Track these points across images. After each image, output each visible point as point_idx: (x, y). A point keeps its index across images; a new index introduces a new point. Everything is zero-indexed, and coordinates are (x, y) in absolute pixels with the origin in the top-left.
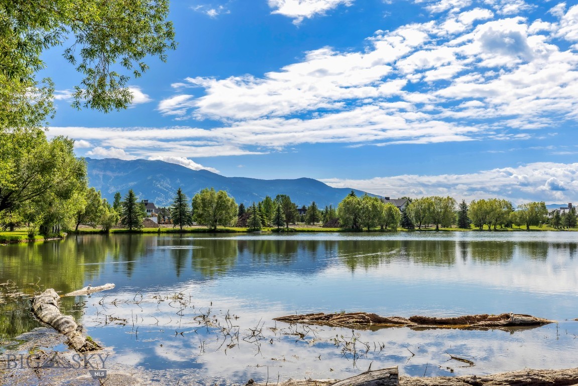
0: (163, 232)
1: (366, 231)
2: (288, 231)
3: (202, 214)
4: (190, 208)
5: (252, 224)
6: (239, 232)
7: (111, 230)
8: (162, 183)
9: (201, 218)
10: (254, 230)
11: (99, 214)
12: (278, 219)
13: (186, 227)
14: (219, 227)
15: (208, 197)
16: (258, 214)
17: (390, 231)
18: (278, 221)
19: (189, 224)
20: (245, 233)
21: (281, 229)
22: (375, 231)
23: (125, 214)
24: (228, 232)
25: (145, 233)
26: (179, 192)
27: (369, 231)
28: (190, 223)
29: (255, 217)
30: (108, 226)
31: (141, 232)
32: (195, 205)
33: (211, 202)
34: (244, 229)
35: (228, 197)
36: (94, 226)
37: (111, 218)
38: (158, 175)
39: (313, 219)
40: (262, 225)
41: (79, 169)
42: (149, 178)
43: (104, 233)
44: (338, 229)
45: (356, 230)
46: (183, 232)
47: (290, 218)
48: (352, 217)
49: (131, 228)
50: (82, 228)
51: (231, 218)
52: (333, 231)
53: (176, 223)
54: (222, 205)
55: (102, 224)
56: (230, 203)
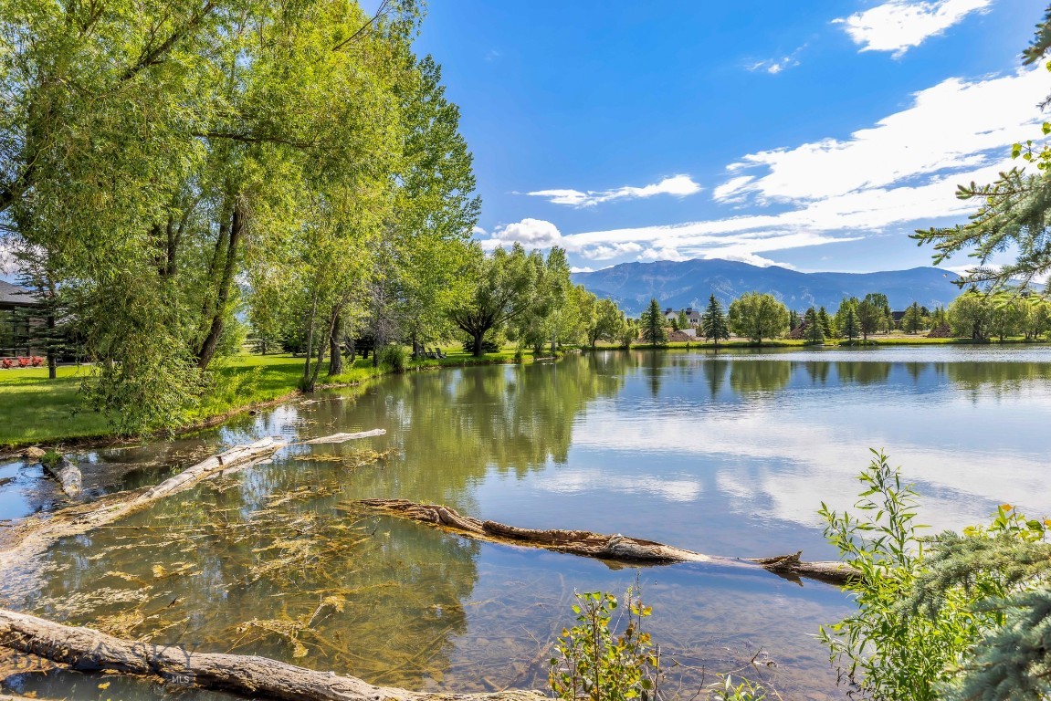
0: (692, 347)
1: (997, 343)
2: (864, 345)
3: (742, 325)
4: (725, 315)
5: (811, 336)
6: (792, 346)
7: (631, 346)
8: (721, 286)
9: (739, 329)
10: (814, 343)
11: (617, 328)
12: (850, 328)
13: (721, 341)
14: (765, 340)
15: (748, 303)
16: (819, 322)
17: (1043, 341)
18: (850, 330)
19: (724, 337)
20: (801, 348)
21: (854, 341)
22: (1014, 342)
23: (648, 327)
24: (777, 346)
25: (671, 348)
26: (712, 299)
27: (1002, 343)
28: (726, 335)
29: (815, 326)
30: (627, 341)
31: (668, 348)
32: (733, 314)
33: (752, 309)
34: (801, 342)
35: (775, 303)
36: (612, 343)
37: (631, 332)
38: (717, 277)
39: (914, 326)
40: (825, 337)
41: (557, 284)
42: (706, 280)
43: (624, 349)
44: (948, 339)
45: (979, 341)
46: (717, 347)
47: (870, 326)
48: (972, 323)
49: (654, 343)
50: (599, 344)
51: (780, 328)
52: (939, 343)
53: (709, 336)
54: (766, 312)
55: (622, 339)
56: (778, 309)
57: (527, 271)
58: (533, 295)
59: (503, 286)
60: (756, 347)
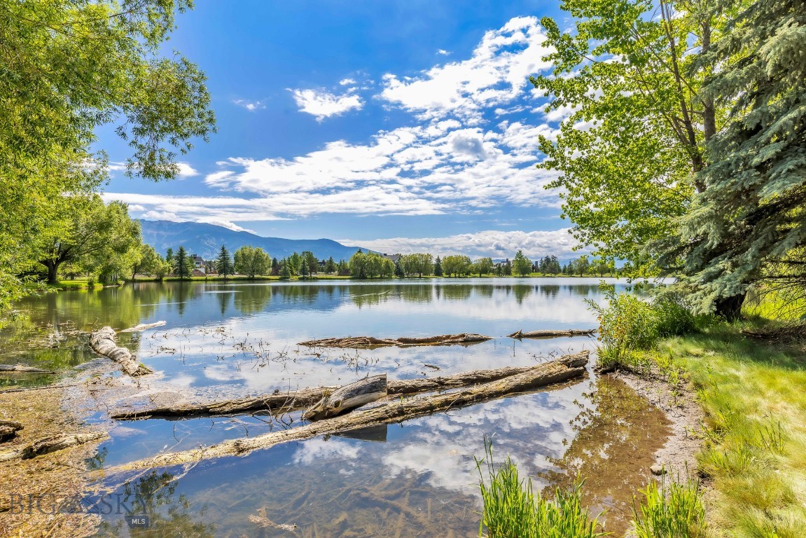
0: (209, 280)
1: (370, 278)
2: (311, 279)
3: (243, 266)
4: (232, 261)
5: (283, 274)
6: (272, 279)
7: (164, 279)
9: (241, 269)
10: (285, 278)
11: (153, 266)
12: (304, 269)
13: (229, 276)
14: (256, 276)
15: (247, 252)
16: (288, 266)
17: (387, 278)
18: (303, 271)
20: (278, 280)
21: (306, 277)
22: (377, 278)
23: (176, 266)
24: (264, 279)
25: (194, 280)
26: (223, 249)
27: (372, 278)
28: (232, 272)
29: (286, 268)
30: (161, 275)
31: (192, 280)
32: (236, 259)
33: (249, 257)
34: (277, 277)
35: (263, 253)
36: (148, 275)
37: (164, 269)
38: (205, 235)
39: (329, 270)
40: (290, 274)
41: (135, 229)
42: (198, 237)
44: (349, 277)
45: (362, 277)
46: (226, 280)
47: (313, 269)
48: (360, 268)
49: (182, 277)
50: (138, 277)
51: (266, 269)
52: (346, 279)
53: (220, 273)
54: (258, 259)
55: (157, 274)
56: (265, 257)
60: (252, 280)
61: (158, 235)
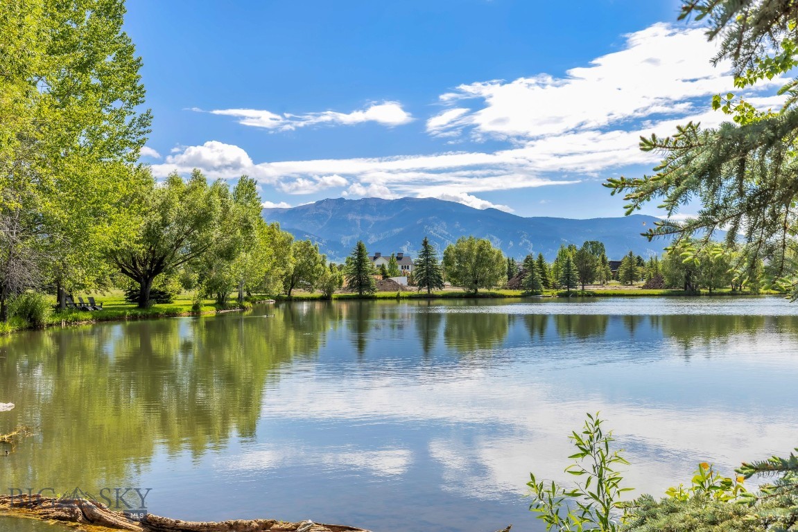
0: (403, 298)
1: (707, 295)
2: (582, 296)
3: (457, 273)
4: (440, 262)
5: (529, 286)
6: (509, 297)
7: (334, 296)
8: (435, 228)
9: (455, 277)
10: (532, 294)
11: (316, 275)
12: (568, 278)
13: (435, 291)
14: (482, 290)
15: (464, 248)
16: (537, 271)
18: (568, 280)
19: (437, 286)
20: (519, 299)
21: (572, 292)
22: (722, 294)
23: (353, 274)
24: (494, 296)
25: (380, 298)
26: (425, 243)
27: (711, 295)
28: (440, 284)
29: (533, 275)
30: (330, 290)
31: (375, 298)
32: (448, 261)
33: (469, 256)
34: (518, 292)
35: (492, 249)
36: (311, 292)
37: (333, 280)
38: (431, 218)
39: (630, 277)
40: (543, 287)
42: (419, 222)
43: (326, 299)
44: (661, 291)
45: (690, 292)
46: (430, 297)
47: (587, 277)
48: (683, 274)
49: (361, 293)
50: (296, 293)
51: (497, 277)
52: (653, 295)
53: (421, 285)
54: (483, 258)
55: (323, 288)
56: (495, 256)
57: (210, 205)
58: (215, 233)
59: (178, 222)
60: (472, 298)
61: (362, 221)
